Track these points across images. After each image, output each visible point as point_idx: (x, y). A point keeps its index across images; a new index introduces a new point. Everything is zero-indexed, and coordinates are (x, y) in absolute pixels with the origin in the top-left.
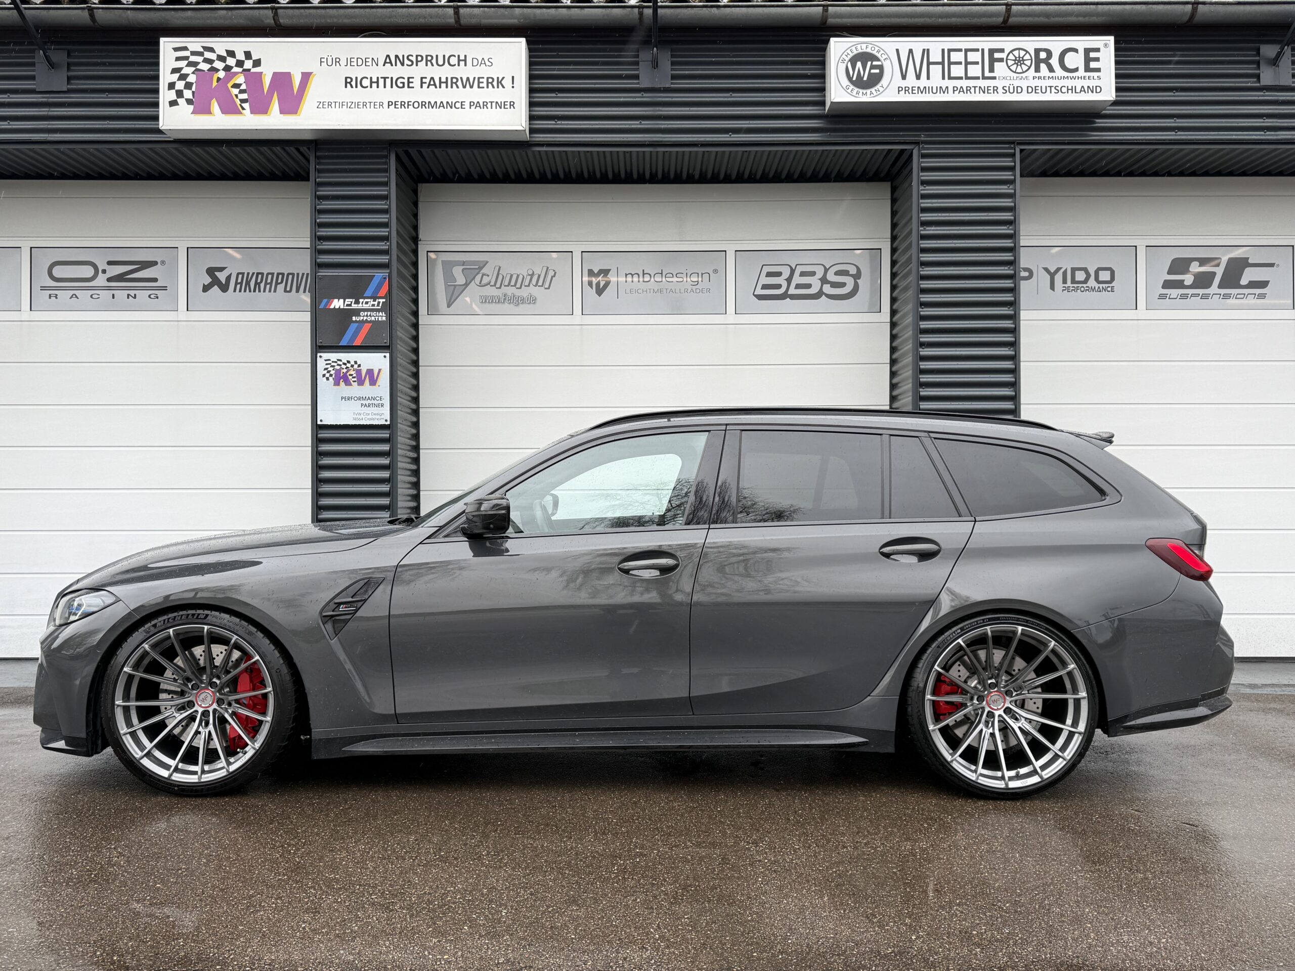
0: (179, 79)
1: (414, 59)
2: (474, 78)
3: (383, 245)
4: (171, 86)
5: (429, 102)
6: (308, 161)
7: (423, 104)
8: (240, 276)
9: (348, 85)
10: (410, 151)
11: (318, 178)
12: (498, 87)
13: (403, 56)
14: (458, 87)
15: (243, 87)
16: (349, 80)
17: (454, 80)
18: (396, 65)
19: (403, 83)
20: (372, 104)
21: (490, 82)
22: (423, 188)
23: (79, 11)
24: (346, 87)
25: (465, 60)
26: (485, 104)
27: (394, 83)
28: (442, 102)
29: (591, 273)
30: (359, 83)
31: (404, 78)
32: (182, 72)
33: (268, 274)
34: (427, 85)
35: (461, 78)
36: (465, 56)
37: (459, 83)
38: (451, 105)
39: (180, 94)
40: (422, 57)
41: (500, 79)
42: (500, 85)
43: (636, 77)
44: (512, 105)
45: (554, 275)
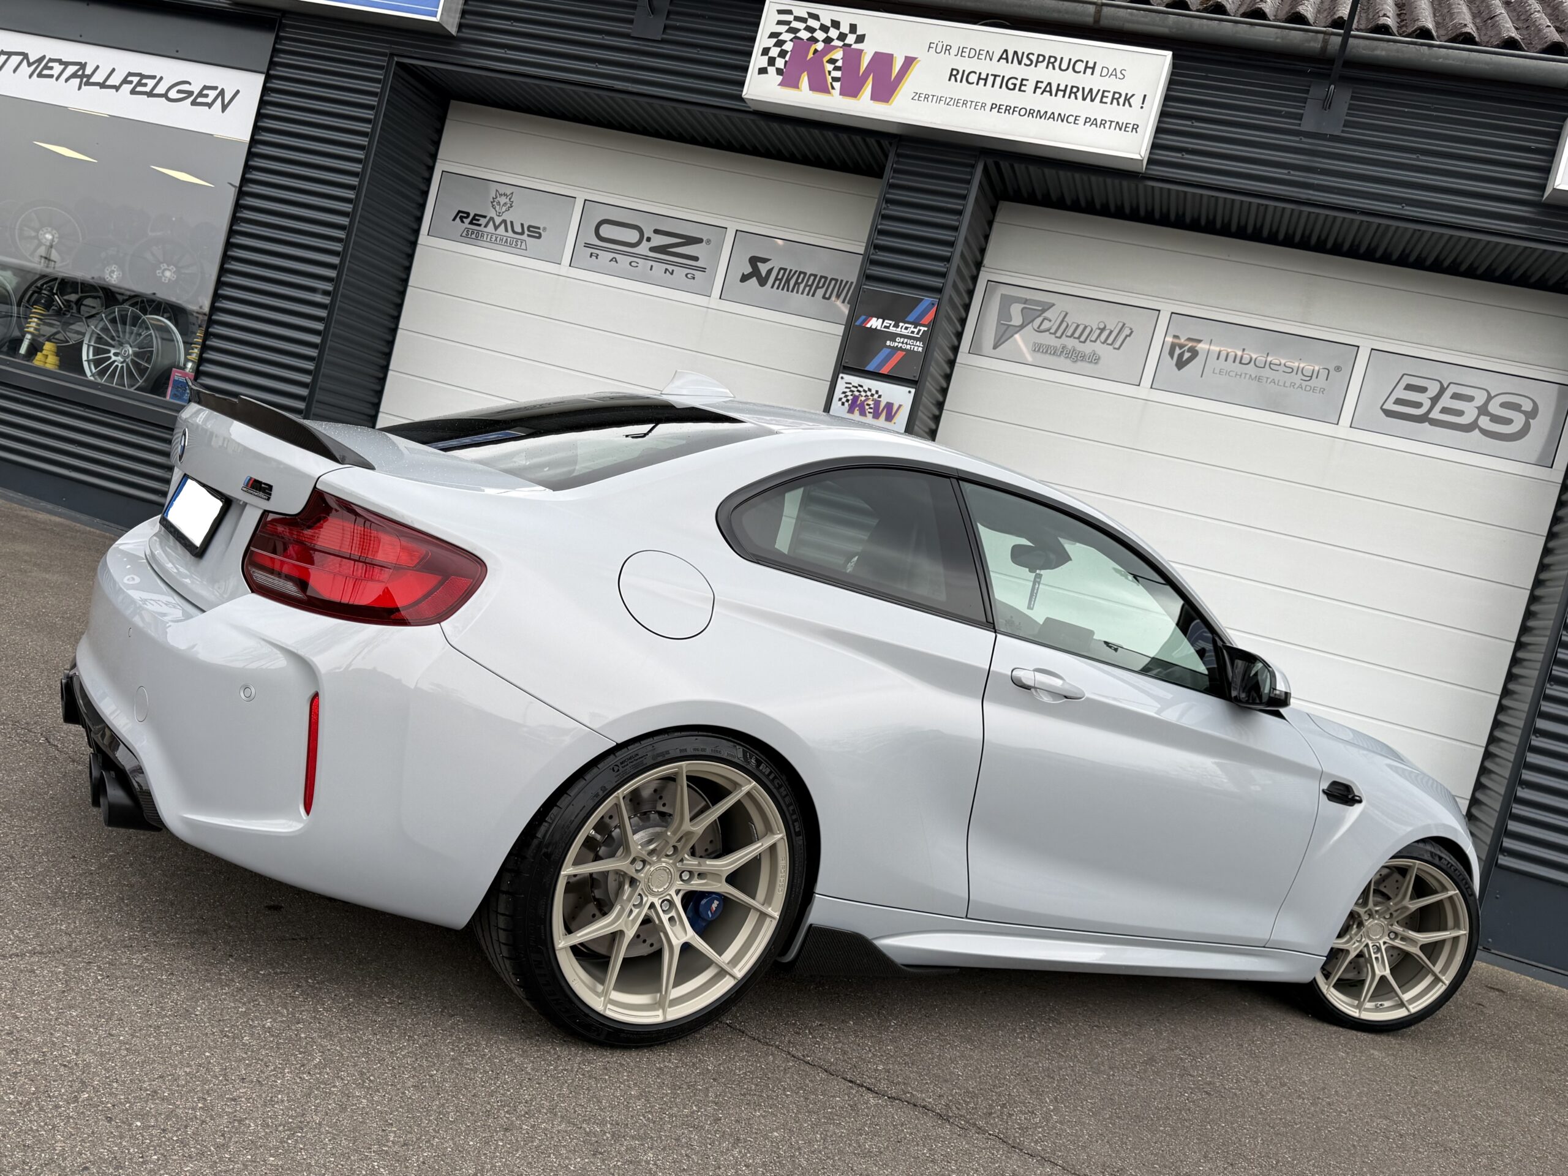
0: (775, 46)
1: (1034, 58)
2: (1099, 90)
3: (941, 267)
4: (766, 51)
5: (1039, 111)
6: (886, 156)
7: (1030, 113)
8: (782, 272)
9: (953, 78)
10: (1002, 163)
11: (893, 178)
12: (1124, 105)
13: (1023, 53)
14: (1076, 98)
15: (839, 64)
16: (955, 72)
17: (1075, 90)
18: (1012, 63)
19: (1015, 85)
20: (974, 104)
21: (1116, 97)
22: (1004, 206)
24: (950, 80)
25: (1093, 68)
26: (1103, 123)
27: (1007, 84)
28: (1053, 113)
29: (1175, 343)
30: (965, 77)
31: (1017, 79)
32: (780, 38)
33: (811, 275)
34: (1041, 90)
35: (1083, 89)
36: (1095, 63)
37: (1079, 94)
38: (1062, 118)
39: (772, 61)
40: (1044, 57)
41: (1128, 97)
42: (1127, 102)
43: (1300, 117)
44: (1135, 128)
45: (1130, 335)
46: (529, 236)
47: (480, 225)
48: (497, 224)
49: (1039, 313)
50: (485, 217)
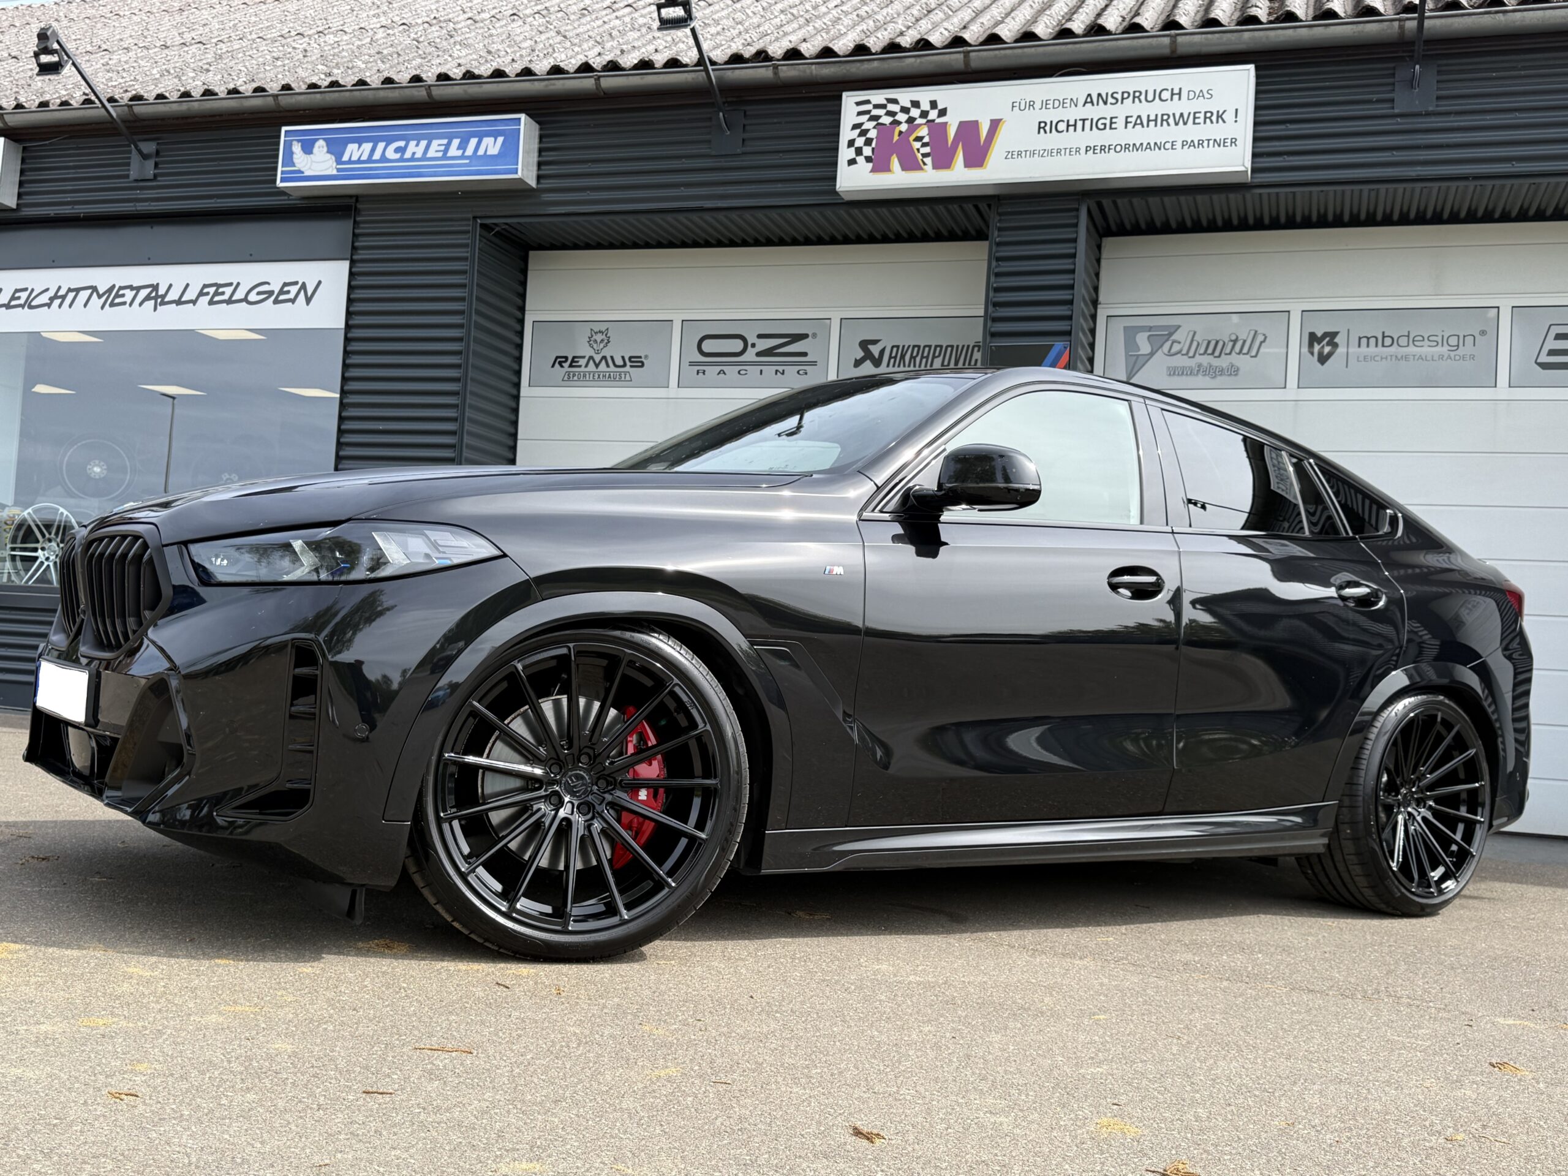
0: (860, 135)
1: (1119, 96)
2: (1190, 113)
3: (1065, 310)
4: (851, 143)
5: (1134, 145)
6: (988, 219)
7: (1126, 147)
8: (895, 350)
9: (1042, 130)
10: (1105, 200)
11: (998, 236)
12: (1217, 122)
13: (1107, 94)
14: (1168, 124)
15: (926, 140)
16: (1042, 125)
17: (1165, 117)
18: (1098, 104)
19: (1105, 124)
20: (1068, 151)
21: (1208, 116)
22: (1108, 243)
23: (764, 69)
24: (1039, 132)
25: (1180, 94)
26: (1201, 143)
27: (1095, 125)
28: (1149, 144)
29: (1313, 338)
30: (1055, 127)
31: (1105, 118)
32: (864, 127)
33: (925, 347)
34: (1132, 125)
35: (1174, 114)
36: (1180, 89)
37: (1171, 120)
38: (1158, 146)
39: (859, 152)
40: (1129, 94)
41: (1220, 113)
42: (1220, 120)
43: (1392, 101)
44: (1234, 141)
45: (1264, 341)
46: (631, 366)
47: (580, 366)
48: (597, 362)
49: (1166, 337)
50: (583, 357)
